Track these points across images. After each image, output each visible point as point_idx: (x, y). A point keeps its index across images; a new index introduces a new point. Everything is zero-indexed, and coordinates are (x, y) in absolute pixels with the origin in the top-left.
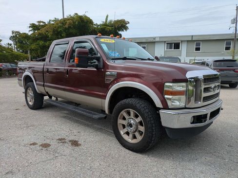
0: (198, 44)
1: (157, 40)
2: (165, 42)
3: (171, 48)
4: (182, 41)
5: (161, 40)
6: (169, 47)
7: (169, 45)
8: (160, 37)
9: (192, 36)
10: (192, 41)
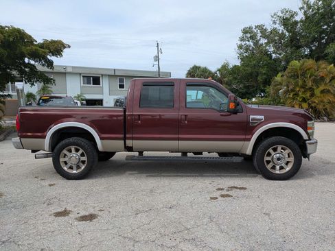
0: (121, 81)
1: (69, 70)
2: (80, 74)
3: (89, 83)
4: (102, 75)
5: (75, 71)
6: (86, 82)
7: (86, 79)
8: (73, 67)
9: (115, 70)
10: (115, 76)
